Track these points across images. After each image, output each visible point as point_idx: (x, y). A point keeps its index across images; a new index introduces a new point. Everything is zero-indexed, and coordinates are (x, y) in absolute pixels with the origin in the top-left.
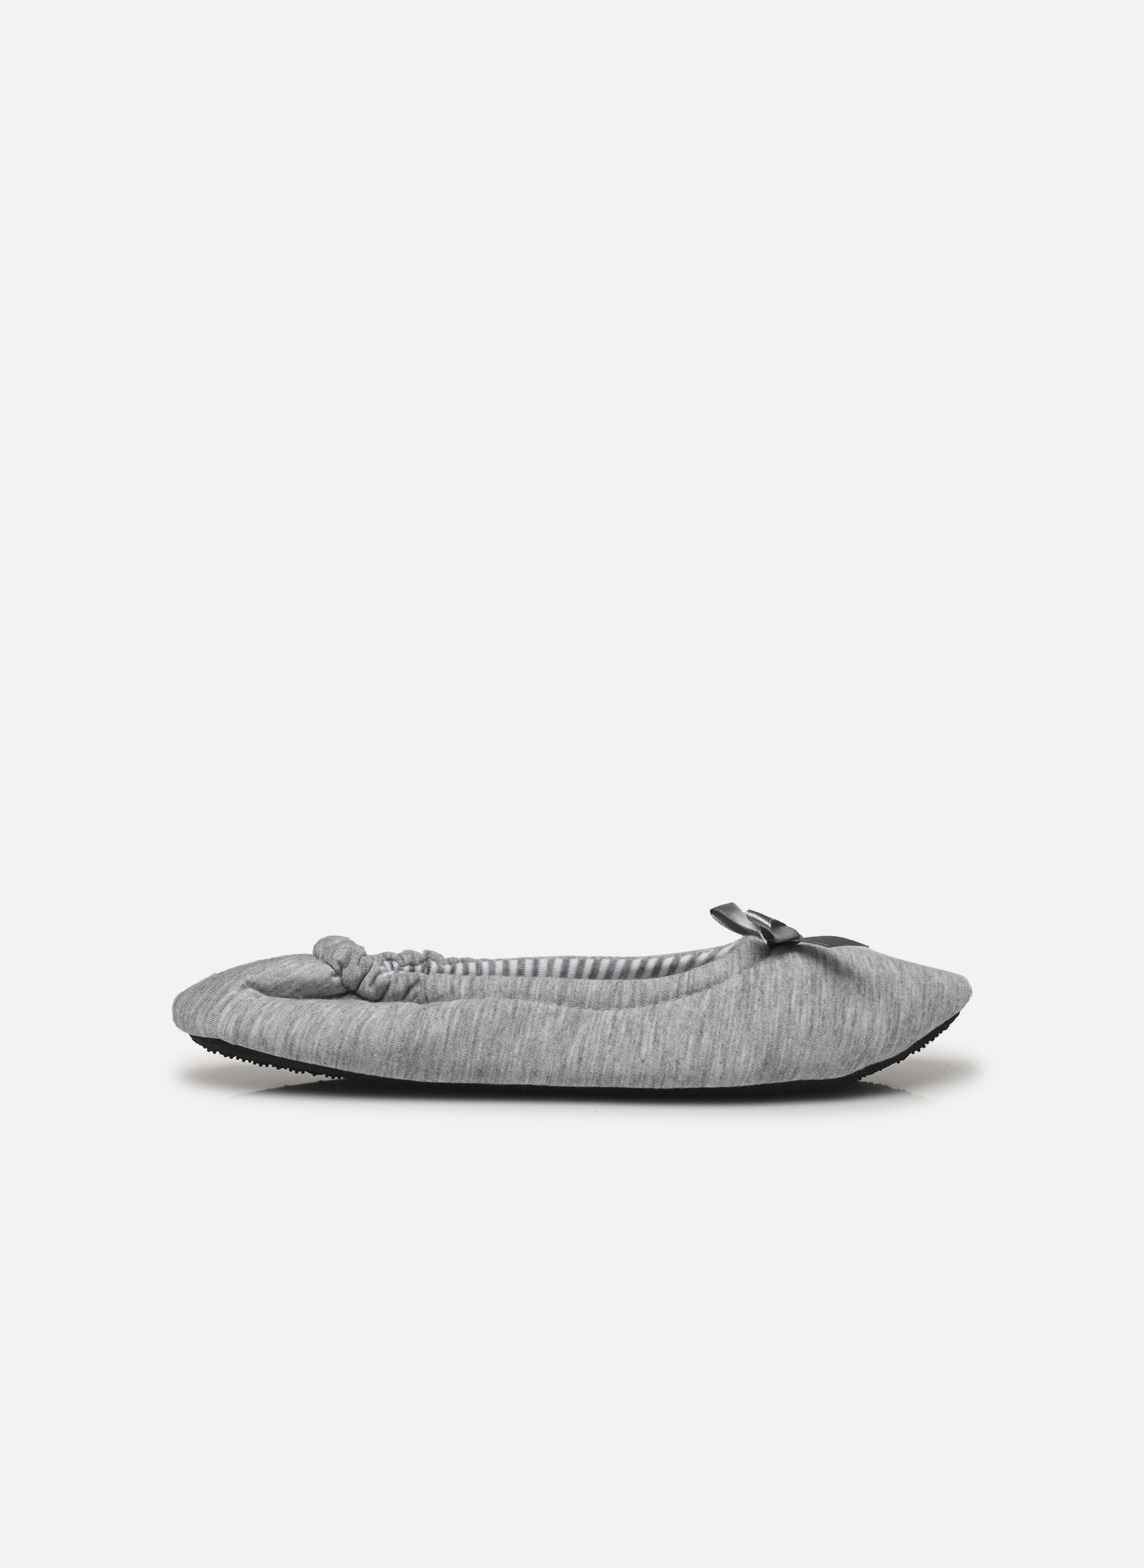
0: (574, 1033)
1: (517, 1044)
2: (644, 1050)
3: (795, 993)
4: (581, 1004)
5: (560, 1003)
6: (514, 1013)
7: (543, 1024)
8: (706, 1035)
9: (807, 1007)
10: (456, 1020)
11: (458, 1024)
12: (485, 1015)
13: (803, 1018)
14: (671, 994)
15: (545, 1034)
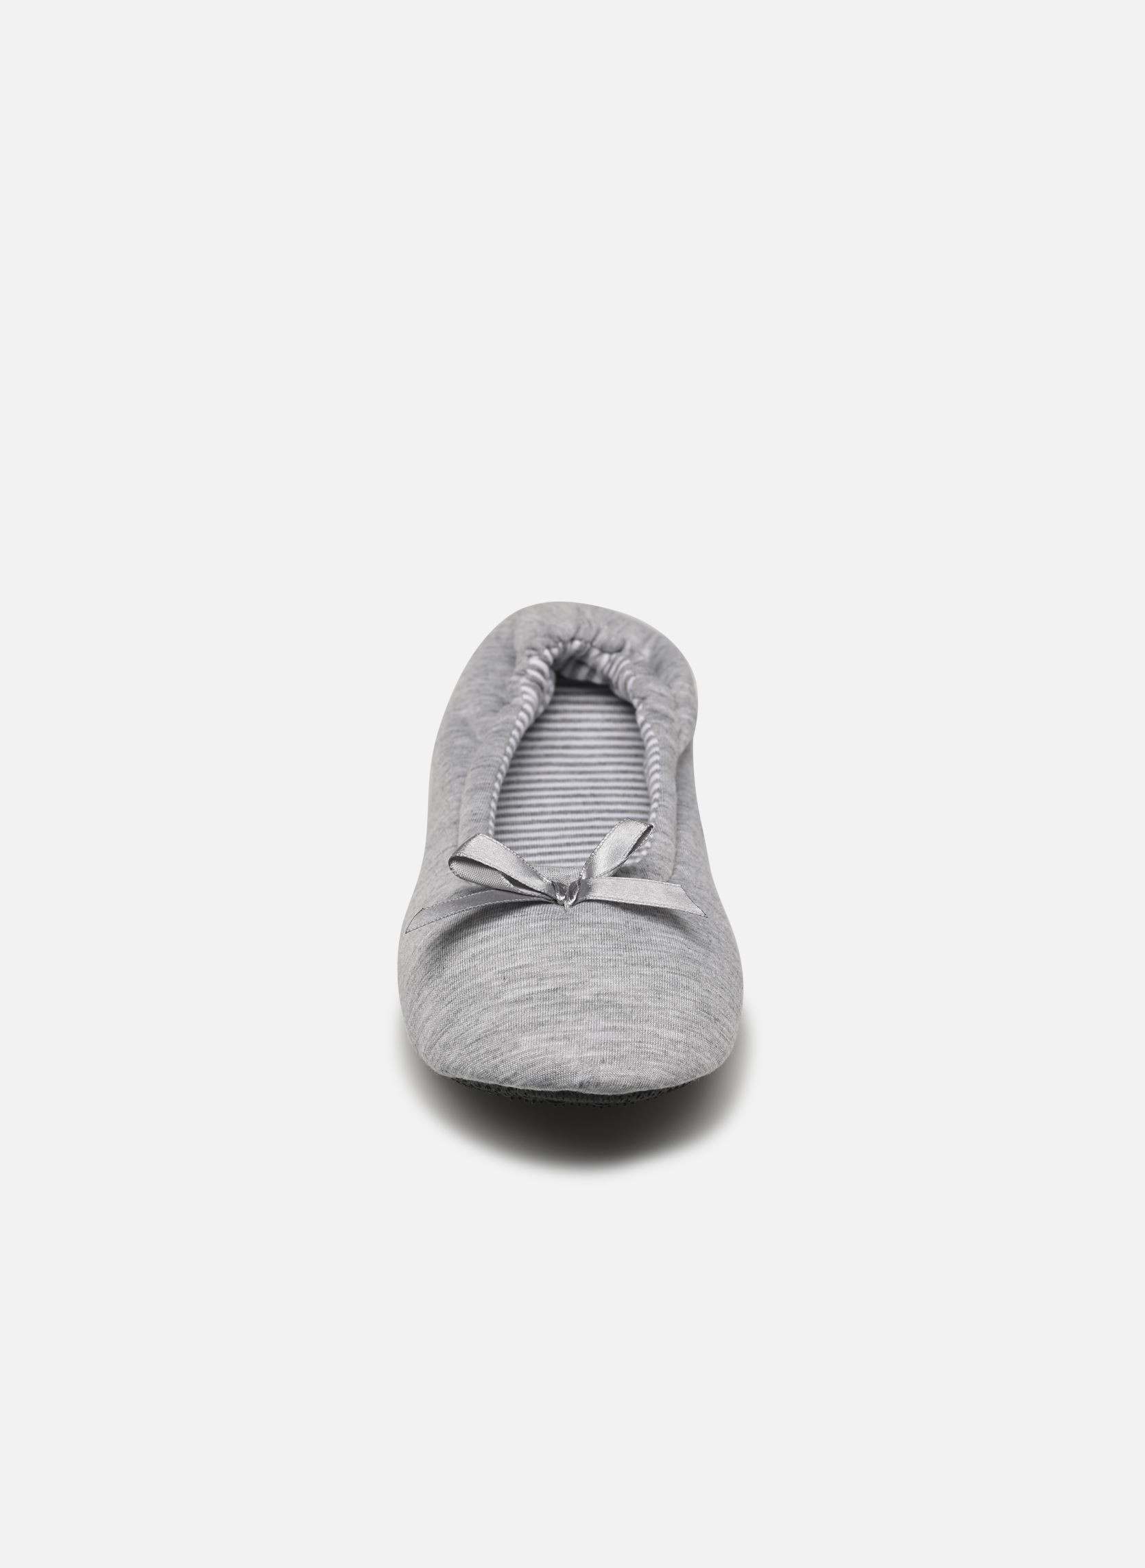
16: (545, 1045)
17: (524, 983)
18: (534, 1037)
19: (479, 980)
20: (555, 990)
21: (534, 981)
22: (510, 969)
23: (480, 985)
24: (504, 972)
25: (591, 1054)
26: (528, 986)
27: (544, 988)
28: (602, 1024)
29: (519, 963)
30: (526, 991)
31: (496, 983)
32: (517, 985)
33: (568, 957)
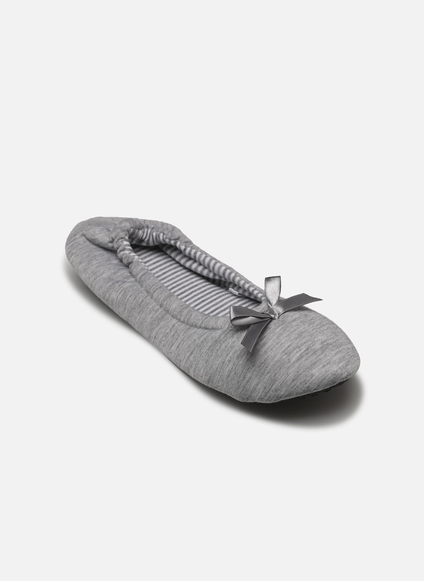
0: (159, 324)
1: (138, 318)
2: (173, 348)
3: (231, 354)
4: (167, 311)
5: (161, 306)
6: (141, 303)
7: (150, 314)
8: (192, 356)
9: (230, 366)
10: (120, 296)
11: (120, 298)
12: (131, 299)
13: (227, 369)
14: (198, 325)
15: (149, 319)
16: (323, 370)
17: (295, 352)
18: (317, 369)
19: (276, 359)
20: (308, 349)
21: (298, 350)
22: (286, 349)
23: (278, 361)
24: (284, 351)
25: (341, 365)
26: (297, 352)
27: (303, 351)
28: (333, 353)
29: (287, 346)
30: (298, 354)
31: (284, 357)
32: (293, 354)
33: (300, 335)
